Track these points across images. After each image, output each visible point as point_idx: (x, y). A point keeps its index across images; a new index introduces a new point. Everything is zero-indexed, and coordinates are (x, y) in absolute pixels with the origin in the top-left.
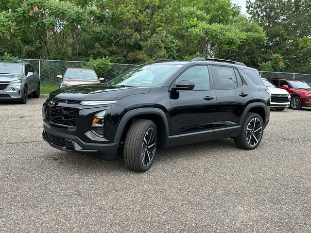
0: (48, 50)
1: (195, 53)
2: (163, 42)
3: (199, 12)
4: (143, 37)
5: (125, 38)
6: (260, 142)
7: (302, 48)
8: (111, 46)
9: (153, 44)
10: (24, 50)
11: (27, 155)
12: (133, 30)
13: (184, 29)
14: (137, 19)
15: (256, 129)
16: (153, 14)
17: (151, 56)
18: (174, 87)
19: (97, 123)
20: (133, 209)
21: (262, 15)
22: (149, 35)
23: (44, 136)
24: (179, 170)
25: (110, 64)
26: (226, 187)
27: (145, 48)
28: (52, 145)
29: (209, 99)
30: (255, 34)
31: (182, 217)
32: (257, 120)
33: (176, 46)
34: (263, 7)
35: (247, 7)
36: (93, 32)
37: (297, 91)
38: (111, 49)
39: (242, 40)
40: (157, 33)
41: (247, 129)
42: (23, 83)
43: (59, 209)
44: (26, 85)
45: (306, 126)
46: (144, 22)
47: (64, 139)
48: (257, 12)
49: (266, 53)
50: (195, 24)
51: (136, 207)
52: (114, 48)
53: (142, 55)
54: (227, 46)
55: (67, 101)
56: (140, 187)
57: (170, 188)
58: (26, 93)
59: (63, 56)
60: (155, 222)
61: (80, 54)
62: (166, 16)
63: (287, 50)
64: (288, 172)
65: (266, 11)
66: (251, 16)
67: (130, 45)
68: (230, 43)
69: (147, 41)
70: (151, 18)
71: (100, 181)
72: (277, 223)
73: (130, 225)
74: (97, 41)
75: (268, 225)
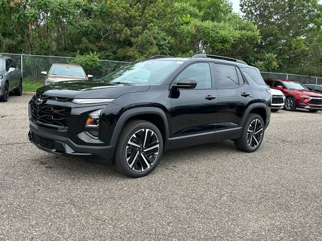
0: (31, 45)
1: (188, 51)
2: (155, 38)
3: (192, 9)
4: (134, 33)
5: (115, 33)
6: (260, 144)
7: (296, 49)
8: (99, 41)
9: (144, 40)
10: (4, 43)
11: (11, 159)
12: (123, 25)
13: (177, 26)
14: (127, 13)
15: (256, 131)
16: (144, 8)
17: (142, 53)
18: (175, 85)
19: (91, 123)
20: (135, 219)
21: (256, 13)
22: (140, 31)
23: (30, 137)
24: (180, 174)
25: (98, 60)
26: (231, 193)
27: (136, 45)
28: (40, 148)
29: (210, 99)
30: (249, 33)
31: (188, 227)
32: (258, 121)
33: (168, 43)
34: (257, 6)
35: (241, 5)
36: (80, 26)
37: (291, 92)
38: (99, 44)
39: (236, 39)
40: (149, 29)
41: (249, 130)
42: (4, 79)
43: (51, 220)
44: (7, 81)
45: (302, 128)
46: (135, 17)
47: (52, 141)
48: (251, 10)
49: (259, 53)
50: (188, 21)
51: (137, 217)
52: (103, 43)
53: (133, 52)
54: (220, 44)
55: (57, 99)
56: (140, 194)
57: (172, 194)
58: (7, 90)
59: (48, 51)
60: (160, 234)
61: (65, 49)
62: (158, 11)
63: (281, 49)
64: (293, 176)
65: (260, 9)
66: (245, 14)
67: (120, 41)
68: (224, 41)
69: (138, 37)
70: (143, 13)
71: (95, 188)
72: (291, 233)
73: (133, 238)
74: (85, 36)
75: (282, 235)
